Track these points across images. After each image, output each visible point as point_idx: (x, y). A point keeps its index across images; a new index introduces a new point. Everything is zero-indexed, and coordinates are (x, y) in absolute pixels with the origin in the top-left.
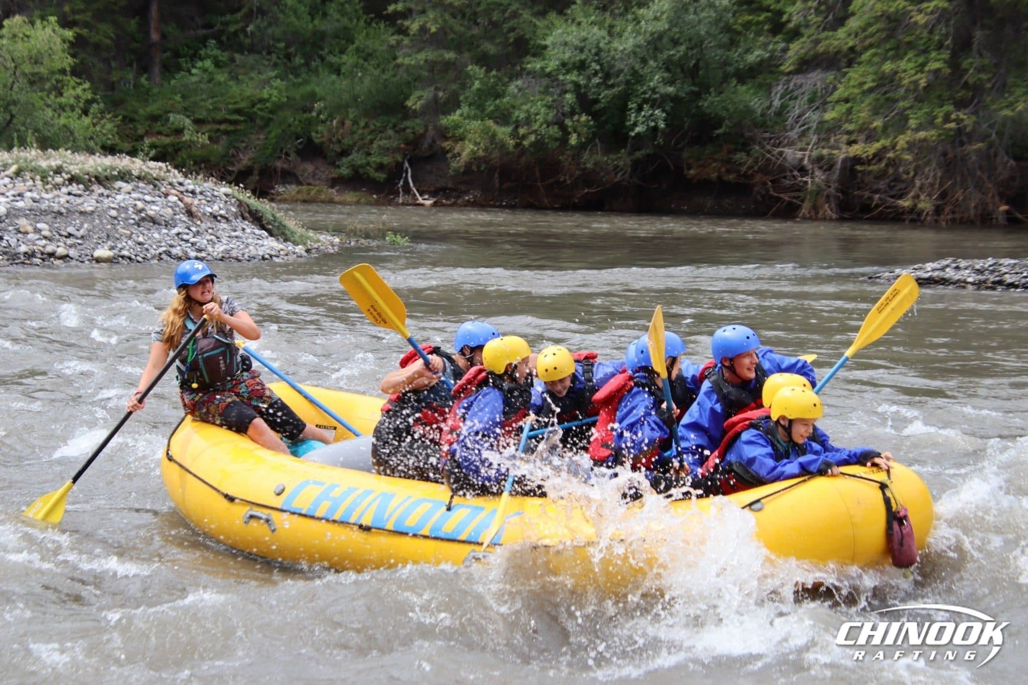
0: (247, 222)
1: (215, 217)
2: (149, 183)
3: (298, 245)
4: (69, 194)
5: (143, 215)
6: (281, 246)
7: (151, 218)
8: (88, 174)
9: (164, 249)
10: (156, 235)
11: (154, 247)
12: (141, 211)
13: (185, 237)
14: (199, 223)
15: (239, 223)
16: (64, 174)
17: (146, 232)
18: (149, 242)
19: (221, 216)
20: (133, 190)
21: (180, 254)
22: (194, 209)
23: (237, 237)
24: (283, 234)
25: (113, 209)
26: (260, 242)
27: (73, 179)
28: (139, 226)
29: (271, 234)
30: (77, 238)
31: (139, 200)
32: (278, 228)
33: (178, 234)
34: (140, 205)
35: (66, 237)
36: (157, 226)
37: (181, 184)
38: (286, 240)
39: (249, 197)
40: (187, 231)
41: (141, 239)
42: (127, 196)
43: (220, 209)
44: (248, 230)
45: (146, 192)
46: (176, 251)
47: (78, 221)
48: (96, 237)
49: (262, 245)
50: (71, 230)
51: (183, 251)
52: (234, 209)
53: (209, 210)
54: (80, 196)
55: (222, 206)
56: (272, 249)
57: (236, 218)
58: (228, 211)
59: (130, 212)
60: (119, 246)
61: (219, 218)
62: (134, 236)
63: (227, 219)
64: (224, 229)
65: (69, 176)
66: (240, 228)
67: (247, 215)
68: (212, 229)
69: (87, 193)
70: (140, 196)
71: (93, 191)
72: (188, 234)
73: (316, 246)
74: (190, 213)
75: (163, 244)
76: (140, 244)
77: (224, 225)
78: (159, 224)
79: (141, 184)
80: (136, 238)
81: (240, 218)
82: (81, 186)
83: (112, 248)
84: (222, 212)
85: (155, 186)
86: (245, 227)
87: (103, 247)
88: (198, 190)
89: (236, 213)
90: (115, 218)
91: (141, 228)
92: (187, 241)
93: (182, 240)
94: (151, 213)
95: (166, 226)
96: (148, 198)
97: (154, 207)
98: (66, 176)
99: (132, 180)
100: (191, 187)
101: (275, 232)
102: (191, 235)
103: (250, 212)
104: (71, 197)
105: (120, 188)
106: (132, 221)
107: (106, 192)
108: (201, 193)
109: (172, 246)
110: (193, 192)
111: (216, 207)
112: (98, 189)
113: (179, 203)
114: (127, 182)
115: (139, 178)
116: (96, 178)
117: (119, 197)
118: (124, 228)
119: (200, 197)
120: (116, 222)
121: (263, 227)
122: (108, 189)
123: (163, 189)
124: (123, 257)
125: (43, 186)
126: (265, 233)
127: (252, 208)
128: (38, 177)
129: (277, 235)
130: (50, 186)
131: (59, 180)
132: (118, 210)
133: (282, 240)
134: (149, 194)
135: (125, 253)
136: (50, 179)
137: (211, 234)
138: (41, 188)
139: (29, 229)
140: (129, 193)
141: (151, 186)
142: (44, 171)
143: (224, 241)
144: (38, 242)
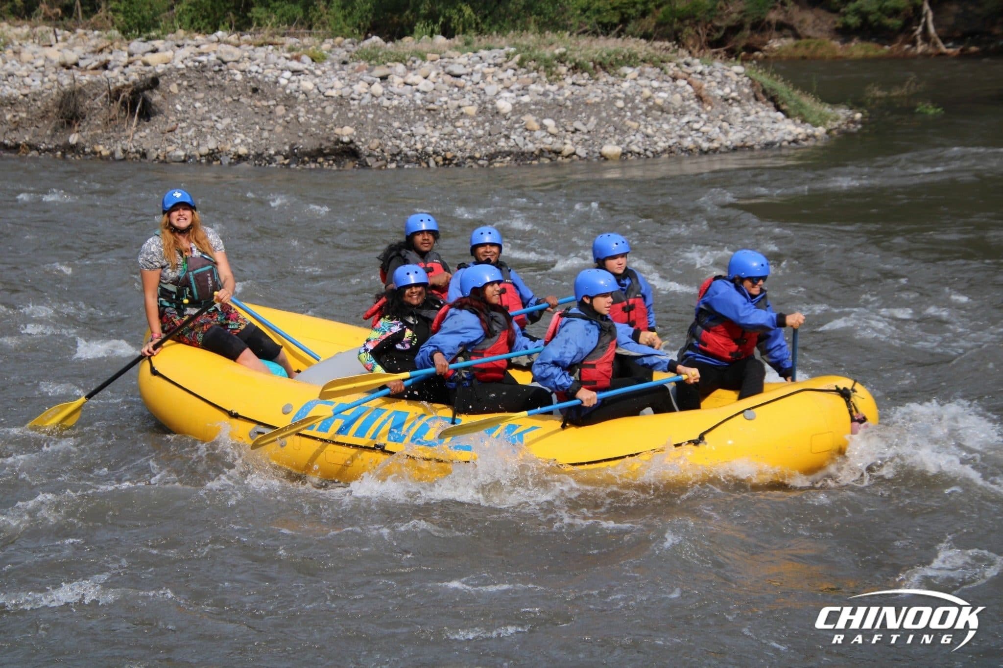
0: (760, 104)
1: (726, 100)
2: (655, 65)
3: (817, 126)
4: (574, 84)
5: (651, 103)
6: (799, 130)
7: (659, 106)
8: (593, 61)
9: (674, 141)
10: (666, 127)
11: (664, 139)
12: (647, 99)
13: (696, 126)
14: (709, 108)
15: (752, 106)
16: (567, 63)
17: (654, 123)
18: (658, 134)
19: (733, 99)
20: (639, 75)
21: (691, 146)
22: (704, 93)
23: (750, 122)
25: (620, 98)
26: (776, 126)
27: (577, 68)
28: (646, 115)
29: (788, 116)
30: (583, 134)
31: (646, 86)
32: (795, 108)
33: (688, 122)
34: (647, 92)
35: (573, 132)
36: (665, 115)
37: (688, 64)
38: (804, 121)
39: (761, 74)
40: (697, 118)
41: (649, 131)
42: (634, 83)
43: (732, 91)
44: (762, 114)
45: (653, 77)
46: (688, 143)
47: (584, 115)
48: (603, 131)
49: (778, 130)
50: (578, 125)
51: (695, 142)
52: (746, 90)
53: (720, 93)
54: (584, 85)
55: (733, 87)
56: (790, 133)
57: (748, 100)
58: (741, 93)
59: (637, 101)
60: (628, 140)
61: (730, 101)
62: (642, 127)
63: (739, 101)
64: (736, 114)
65: (573, 64)
66: (753, 111)
67: (760, 95)
68: (724, 114)
69: (592, 81)
70: (647, 82)
71: (597, 79)
72: (698, 122)
73: (836, 125)
74: (700, 98)
75: (673, 135)
76: (648, 136)
77: (736, 109)
78: (668, 113)
79: (648, 69)
80: (644, 130)
81: (753, 101)
82: (586, 75)
83: (619, 143)
84: (734, 94)
85: (662, 69)
86: (759, 109)
87: (610, 142)
88: (706, 71)
89: (748, 94)
90: (622, 109)
91: (649, 119)
92: (697, 130)
93: (692, 130)
94: (659, 101)
95: (675, 113)
96: (655, 84)
97: (662, 94)
98: (570, 66)
99: (638, 65)
100: (700, 68)
101: (792, 112)
102: (702, 123)
103: (764, 92)
104: (576, 87)
105: (625, 75)
106: (639, 112)
107: (611, 80)
108: (710, 74)
109: (681, 137)
110: (701, 73)
111: (727, 90)
112: (604, 77)
113: (688, 87)
114: (631, 66)
115: (644, 61)
116: (600, 64)
117: (625, 85)
118: (632, 120)
119: (709, 78)
120: (623, 113)
121: (778, 109)
122: (613, 76)
123: (671, 73)
124: (632, 152)
125: (547, 77)
126: (780, 115)
127: (765, 86)
128: (542, 68)
129: (795, 116)
130: (554, 77)
131: (563, 69)
132: (625, 100)
133: (799, 121)
134: (657, 79)
135: (635, 148)
136: (554, 69)
137: (723, 121)
138: (545, 79)
139: (536, 126)
140: (635, 79)
141: (658, 70)
142: (546, 61)
143: (738, 125)
144: (545, 140)
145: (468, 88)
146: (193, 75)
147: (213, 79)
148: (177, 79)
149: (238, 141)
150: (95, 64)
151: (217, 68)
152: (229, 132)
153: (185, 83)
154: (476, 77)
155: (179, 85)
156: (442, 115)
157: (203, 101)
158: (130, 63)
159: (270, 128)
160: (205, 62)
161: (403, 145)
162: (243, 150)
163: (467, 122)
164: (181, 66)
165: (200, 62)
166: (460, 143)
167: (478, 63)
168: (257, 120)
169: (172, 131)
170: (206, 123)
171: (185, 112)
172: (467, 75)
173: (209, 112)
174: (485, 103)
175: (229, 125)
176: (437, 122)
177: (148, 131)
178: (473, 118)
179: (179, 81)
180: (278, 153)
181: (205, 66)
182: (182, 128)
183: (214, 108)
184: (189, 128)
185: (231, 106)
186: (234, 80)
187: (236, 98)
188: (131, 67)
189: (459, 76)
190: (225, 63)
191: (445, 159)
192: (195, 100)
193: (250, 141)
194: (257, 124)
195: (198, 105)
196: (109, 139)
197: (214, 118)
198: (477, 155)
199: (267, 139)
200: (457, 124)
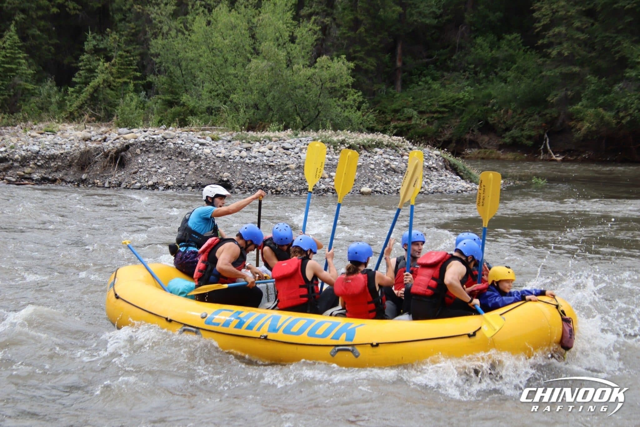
0: (448, 171)
1: (430, 168)
2: (393, 149)
5: (389, 167)
6: (468, 185)
7: (393, 169)
8: (359, 144)
10: (396, 179)
11: (395, 186)
12: (387, 165)
15: (444, 172)
16: (346, 144)
17: (390, 177)
18: (392, 183)
19: (433, 168)
20: (384, 153)
23: (442, 180)
24: (469, 178)
25: (372, 164)
26: (456, 183)
27: (350, 147)
28: (386, 174)
29: (462, 178)
31: (387, 159)
32: (467, 174)
34: (387, 161)
36: (396, 174)
37: (411, 149)
38: (471, 182)
39: (450, 156)
41: (387, 181)
42: (380, 157)
43: (433, 163)
44: (449, 176)
45: (391, 154)
48: (362, 180)
49: (457, 185)
52: (441, 164)
53: (426, 164)
55: (434, 161)
56: (463, 187)
57: (442, 169)
58: (437, 164)
59: (381, 166)
60: (375, 185)
62: (383, 179)
63: (436, 169)
64: (435, 175)
65: (349, 145)
66: (444, 175)
67: (448, 167)
68: (428, 175)
69: (358, 155)
70: (388, 156)
71: (361, 154)
76: (386, 184)
77: (435, 173)
78: (398, 173)
79: (388, 150)
80: (384, 181)
81: (444, 169)
82: (355, 151)
83: (370, 187)
84: (434, 165)
85: (396, 151)
86: (447, 174)
87: (366, 186)
89: (442, 166)
90: (373, 169)
91: (388, 175)
94: (393, 166)
96: (392, 157)
97: (395, 163)
98: (347, 146)
99: (383, 148)
101: (465, 177)
103: (450, 165)
105: (376, 152)
106: (383, 171)
107: (369, 154)
111: (430, 163)
112: (364, 153)
114: (380, 148)
115: (387, 146)
116: (363, 146)
117: (376, 157)
118: (378, 175)
120: (374, 171)
121: (457, 174)
122: (370, 152)
123: (400, 152)
124: (377, 192)
125: (334, 151)
126: (459, 178)
127: (452, 163)
128: (332, 146)
129: (466, 179)
130: (338, 151)
131: (343, 147)
132: (375, 165)
133: (469, 182)
134: (393, 155)
135: (378, 189)
136: (338, 147)
137: (427, 178)
138: (333, 152)
139: (326, 176)
140: (381, 155)
141: (394, 151)
142: (335, 143)
143: (435, 182)
144: (330, 183)
145: (292, 155)
146: (148, 145)
147: (158, 147)
148: (140, 146)
149: (169, 179)
150: (100, 139)
151: (161, 141)
152: (164, 174)
153: (144, 149)
154: (296, 150)
155: (141, 150)
156: (277, 168)
157: (153, 158)
158: (118, 139)
159: (186, 172)
160: (156, 139)
161: (255, 183)
162: (170, 183)
163: (290, 172)
164: (143, 140)
165: (153, 138)
166: (285, 183)
167: (298, 143)
168: (179, 168)
169: (135, 173)
170: (154, 169)
171: (143, 164)
172: (292, 149)
173: (155, 164)
174: (300, 163)
175: (165, 170)
176: (274, 172)
177: (123, 173)
178: (293, 170)
179: (141, 148)
180: (189, 185)
181: (155, 141)
182: (141, 172)
183: (158, 162)
184: (144, 172)
185: (167, 161)
186: (170, 148)
187: (170, 157)
188: (117, 141)
189: (288, 149)
190: (166, 139)
191: (277, 191)
192: (149, 157)
193: (175, 179)
194: (179, 170)
195: (150, 160)
196: (103, 177)
197: (158, 167)
198: (294, 189)
199: (184, 178)
200: (285, 173)
